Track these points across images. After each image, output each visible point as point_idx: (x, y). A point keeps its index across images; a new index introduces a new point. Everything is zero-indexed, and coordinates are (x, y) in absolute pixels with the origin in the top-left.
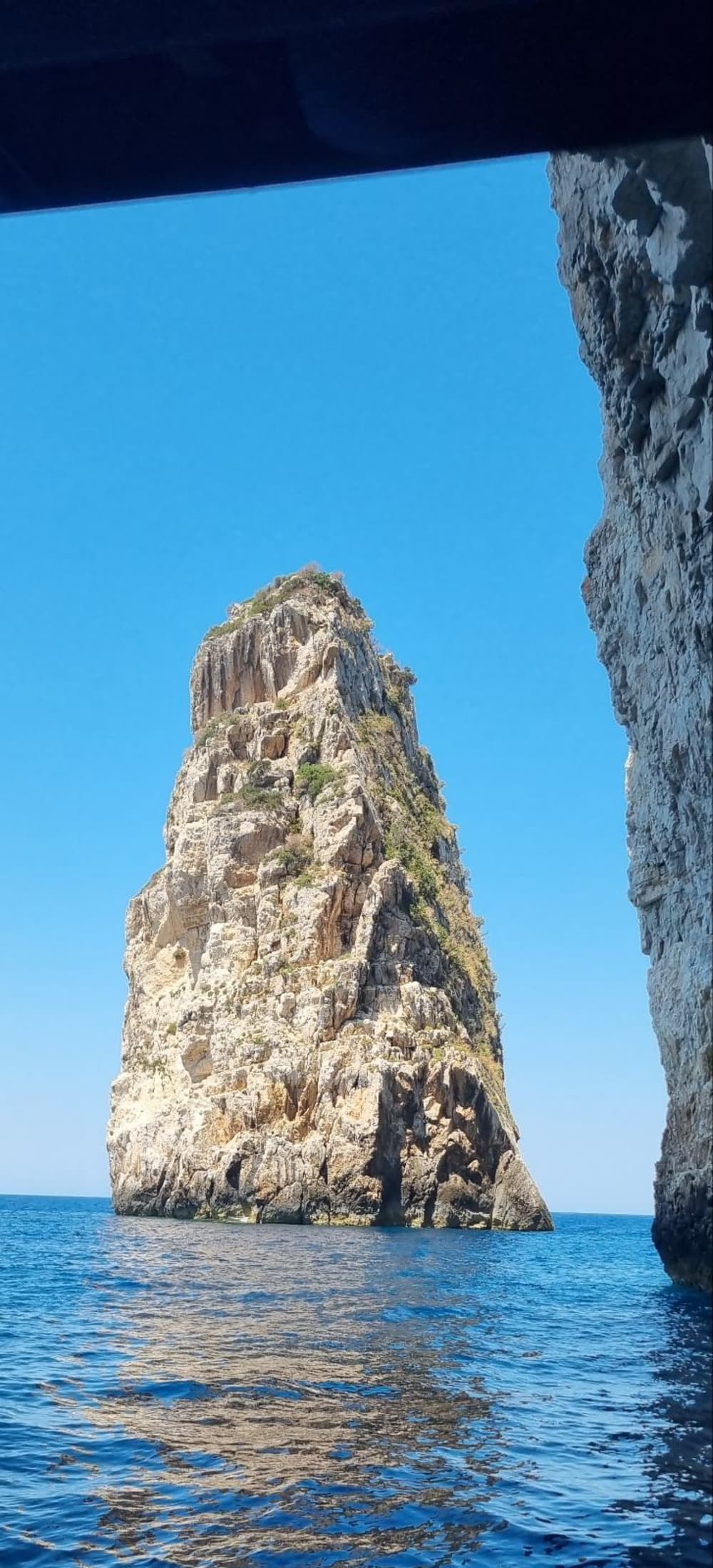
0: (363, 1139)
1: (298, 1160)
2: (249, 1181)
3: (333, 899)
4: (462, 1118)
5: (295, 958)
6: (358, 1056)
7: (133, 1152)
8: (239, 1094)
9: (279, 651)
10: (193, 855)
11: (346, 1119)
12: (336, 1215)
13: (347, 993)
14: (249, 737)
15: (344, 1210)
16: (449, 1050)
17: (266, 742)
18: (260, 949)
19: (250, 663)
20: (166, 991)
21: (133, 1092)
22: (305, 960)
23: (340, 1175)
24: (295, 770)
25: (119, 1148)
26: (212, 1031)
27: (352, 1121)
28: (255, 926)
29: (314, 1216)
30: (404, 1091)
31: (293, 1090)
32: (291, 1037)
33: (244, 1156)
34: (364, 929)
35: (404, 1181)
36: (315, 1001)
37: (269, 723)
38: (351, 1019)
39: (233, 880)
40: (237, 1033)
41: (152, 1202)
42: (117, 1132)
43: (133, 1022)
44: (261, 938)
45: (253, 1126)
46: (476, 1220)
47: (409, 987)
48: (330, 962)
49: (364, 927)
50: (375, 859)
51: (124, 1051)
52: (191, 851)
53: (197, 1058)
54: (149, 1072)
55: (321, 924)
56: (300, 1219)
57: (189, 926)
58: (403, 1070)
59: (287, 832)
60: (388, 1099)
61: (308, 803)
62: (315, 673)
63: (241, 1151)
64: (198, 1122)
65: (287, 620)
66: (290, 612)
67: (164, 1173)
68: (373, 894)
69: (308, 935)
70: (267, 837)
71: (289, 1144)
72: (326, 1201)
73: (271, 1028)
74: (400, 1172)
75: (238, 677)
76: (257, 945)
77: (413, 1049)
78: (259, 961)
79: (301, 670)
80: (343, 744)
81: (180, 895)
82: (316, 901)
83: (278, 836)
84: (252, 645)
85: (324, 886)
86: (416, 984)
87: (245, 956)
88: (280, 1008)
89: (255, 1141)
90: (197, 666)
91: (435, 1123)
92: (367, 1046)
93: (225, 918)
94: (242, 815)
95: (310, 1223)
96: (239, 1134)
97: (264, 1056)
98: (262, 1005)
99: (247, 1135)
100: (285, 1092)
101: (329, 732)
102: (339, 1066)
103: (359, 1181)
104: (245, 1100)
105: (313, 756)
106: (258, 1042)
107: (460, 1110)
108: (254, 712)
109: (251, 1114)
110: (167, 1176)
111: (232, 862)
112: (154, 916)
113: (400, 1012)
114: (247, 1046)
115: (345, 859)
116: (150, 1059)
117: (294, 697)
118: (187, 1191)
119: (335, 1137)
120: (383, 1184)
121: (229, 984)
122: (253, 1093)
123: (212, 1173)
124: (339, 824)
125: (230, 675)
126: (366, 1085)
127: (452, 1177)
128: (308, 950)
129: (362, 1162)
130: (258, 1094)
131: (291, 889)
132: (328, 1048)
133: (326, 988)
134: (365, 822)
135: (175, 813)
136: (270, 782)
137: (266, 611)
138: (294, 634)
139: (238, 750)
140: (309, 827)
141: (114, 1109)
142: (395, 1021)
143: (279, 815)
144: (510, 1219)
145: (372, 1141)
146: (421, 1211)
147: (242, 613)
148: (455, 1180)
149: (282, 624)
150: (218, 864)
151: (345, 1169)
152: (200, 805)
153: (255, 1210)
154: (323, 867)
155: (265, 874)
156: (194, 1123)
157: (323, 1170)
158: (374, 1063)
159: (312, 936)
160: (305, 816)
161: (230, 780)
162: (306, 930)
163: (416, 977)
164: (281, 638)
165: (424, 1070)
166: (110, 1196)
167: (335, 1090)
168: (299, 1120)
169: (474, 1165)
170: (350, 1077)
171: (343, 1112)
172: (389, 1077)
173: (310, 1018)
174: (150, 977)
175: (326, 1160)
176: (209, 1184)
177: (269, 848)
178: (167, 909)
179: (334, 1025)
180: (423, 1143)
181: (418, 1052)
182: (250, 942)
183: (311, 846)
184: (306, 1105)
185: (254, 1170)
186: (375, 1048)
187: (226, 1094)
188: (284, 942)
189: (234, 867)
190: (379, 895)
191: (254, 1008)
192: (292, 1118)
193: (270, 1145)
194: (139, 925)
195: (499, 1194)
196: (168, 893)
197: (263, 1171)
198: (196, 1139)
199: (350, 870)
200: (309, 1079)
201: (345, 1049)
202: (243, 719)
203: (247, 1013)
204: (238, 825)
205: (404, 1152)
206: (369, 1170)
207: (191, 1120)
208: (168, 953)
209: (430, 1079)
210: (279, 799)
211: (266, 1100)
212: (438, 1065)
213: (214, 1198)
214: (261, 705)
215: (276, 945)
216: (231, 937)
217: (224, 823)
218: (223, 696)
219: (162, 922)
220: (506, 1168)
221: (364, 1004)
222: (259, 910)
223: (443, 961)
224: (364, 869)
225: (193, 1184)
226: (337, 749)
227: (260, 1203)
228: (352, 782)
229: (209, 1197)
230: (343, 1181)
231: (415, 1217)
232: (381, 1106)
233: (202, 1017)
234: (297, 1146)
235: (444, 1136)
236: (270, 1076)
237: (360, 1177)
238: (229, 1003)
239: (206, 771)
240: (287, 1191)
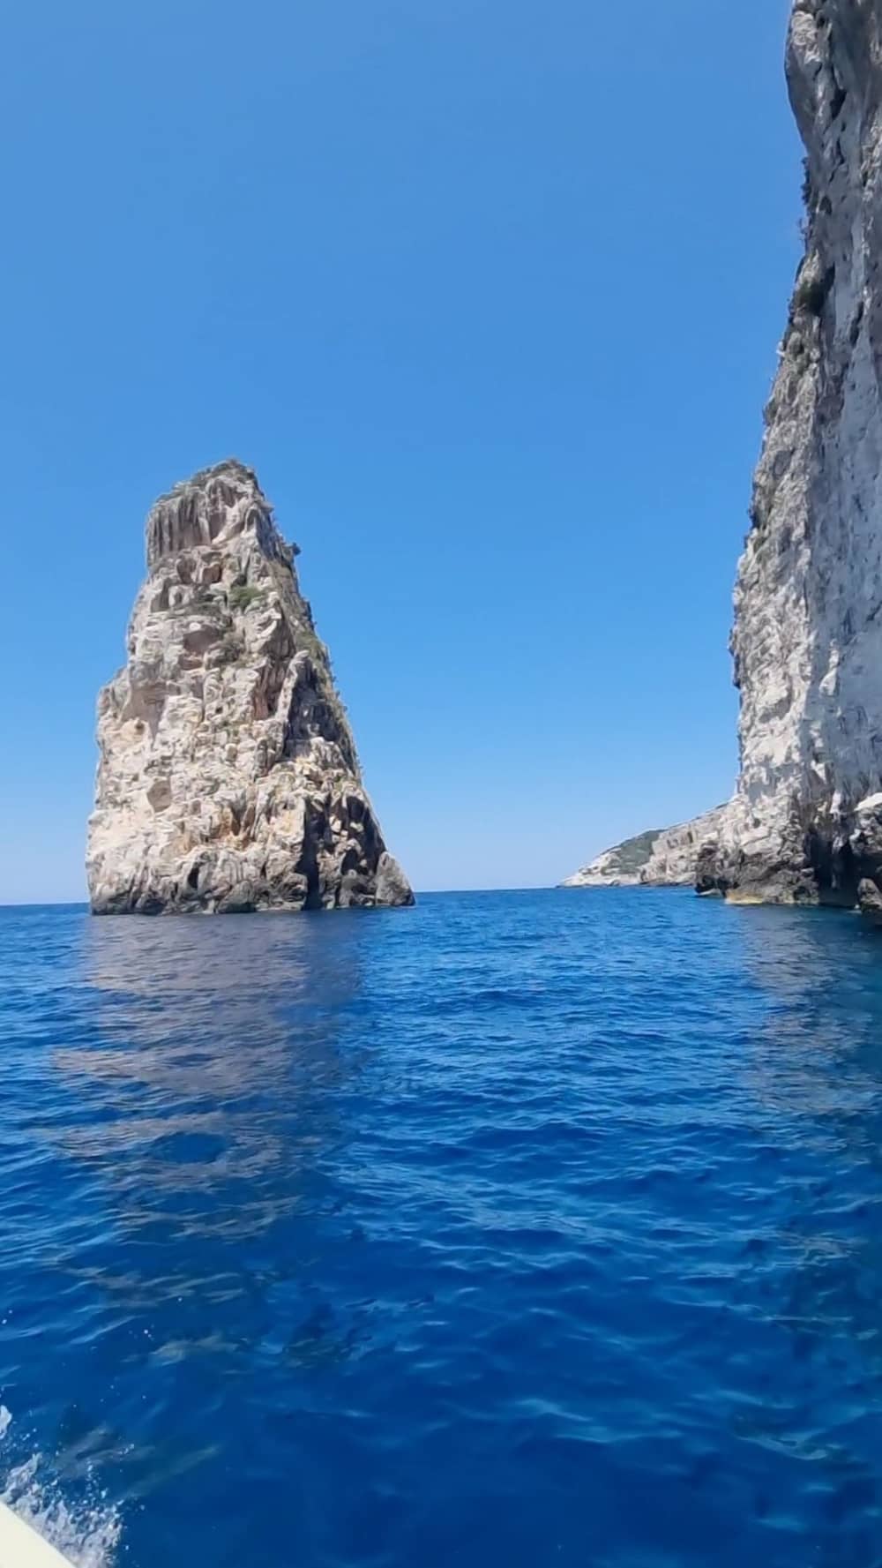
0: (293, 846)
1: (245, 864)
2: (206, 882)
3: (262, 676)
4: (354, 830)
5: (234, 719)
6: (286, 786)
7: (107, 867)
8: (195, 818)
9: (212, 511)
10: (151, 650)
11: (279, 832)
12: (274, 904)
13: (276, 742)
14: (193, 569)
15: (280, 899)
16: (345, 784)
17: (206, 571)
18: (207, 713)
19: (191, 520)
20: (130, 751)
21: (106, 823)
22: (243, 721)
23: (276, 874)
24: (228, 591)
25: (96, 865)
26: (171, 773)
27: (282, 833)
28: (202, 697)
29: (258, 906)
30: (317, 812)
31: (237, 813)
32: (233, 775)
33: (202, 864)
34: (284, 699)
35: (321, 876)
36: (252, 749)
37: (208, 558)
38: (278, 762)
39: (184, 664)
40: (192, 774)
41: (124, 903)
42: (94, 853)
43: (104, 775)
44: (207, 707)
45: (207, 840)
46: (366, 900)
47: (317, 740)
48: (260, 722)
49: (286, 696)
50: (289, 652)
51: (97, 797)
52: (149, 647)
53: (159, 795)
54: (118, 809)
55: (254, 694)
56: (247, 908)
57: (148, 702)
58: (316, 797)
59: (224, 632)
60: (309, 818)
61: (239, 613)
62: (240, 528)
63: (199, 860)
64: (163, 841)
65: (219, 490)
66: (221, 484)
67: (133, 881)
68: (291, 673)
69: (244, 702)
70: (210, 635)
71: (237, 852)
72: (266, 893)
73: (218, 769)
74: (318, 869)
75: (182, 529)
76: (204, 712)
77: (321, 783)
78: (206, 722)
79: (229, 525)
80: (263, 573)
81: (141, 679)
82: (250, 678)
83: (219, 634)
84: (193, 508)
85: (257, 667)
86: (321, 739)
87: (195, 719)
88: (224, 755)
89: (210, 852)
90: (150, 521)
91: (338, 834)
92: (293, 779)
93: (179, 691)
94: (191, 618)
95: (255, 910)
96: (196, 848)
97: (215, 788)
98: (211, 753)
99: (202, 848)
100: (231, 815)
101: (253, 564)
102: (272, 794)
103: (291, 877)
104: (201, 822)
105: (242, 581)
106: (209, 779)
107: (353, 825)
108: (196, 553)
109: (206, 833)
110: (136, 883)
111: (184, 651)
112: (119, 699)
113: (312, 757)
114: (201, 783)
115: (267, 649)
116: (119, 799)
117: (224, 543)
118: (155, 893)
119: (270, 846)
120: (308, 879)
121: (183, 740)
122: (207, 816)
123: (175, 878)
124: (265, 625)
125: (176, 527)
126: (293, 807)
127: (351, 871)
128: (245, 713)
129: (293, 863)
130: (211, 818)
131: (229, 671)
132: (262, 782)
133: (260, 739)
134: (283, 625)
135: (135, 625)
136: (210, 598)
137: (202, 485)
138: (223, 500)
139: (184, 578)
140: (241, 628)
141: (90, 837)
142: (309, 763)
143: (219, 619)
144: (389, 898)
145: (299, 847)
146: (332, 897)
147: (185, 485)
148: (352, 874)
149: (215, 492)
150: (173, 653)
151: (280, 869)
152: (157, 614)
153: (212, 904)
154: (255, 656)
155: (209, 660)
156: (159, 841)
157: (263, 871)
158: (298, 791)
159: (248, 703)
160: (238, 621)
161: (179, 598)
162: (243, 698)
163: (321, 734)
164: (214, 502)
165: (329, 798)
166: (88, 900)
167: (269, 812)
168: (241, 836)
169: (363, 863)
170: (281, 802)
171: (276, 828)
172: (308, 801)
173: (248, 761)
174: (117, 742)
175: (265, 863)
176: (173, 886)
177: (213, 642)
178: (130, 693)
179: (266, 765)
180: (331, 848)
181: (325, 785)
182: (198, 710)
183: (243, 641)
184: (247, 824)
185: (210, 874)
186: (298, 782)
187: (184, 819)
188: (225, 708)
189: (186, 655)
190: (296, 675)
191: (205, 755)
192: (236, 833)
193: (222, 855)
194: (107, 707)
195: (380, 881)
196: (131, 682)
197: (218, 874)
198: (161, 853)
199: (272, 658)
200: (249, 806)
201: (276, 782)
202: (187, 557)
203: (199, 759)
204: (188, 624)
205: (319, 855)
206: (298, 869)
207: (157, 838)
208: (131, 724)
209: (333, 804)
210: (218, 610)
211: (217, 821)
212: (339, 793)
213: (177, 897)
214: (201, 548)
215: (219, 710)
216: (184, 706)
217: (178, 624)
218: (171, 543)
219: (126, 703)
220: (384, 863)
221: (287, 753)
222: (206, 685)
223: (336, 724)
224: (282, 658)
225: (160, 887)
226: (260, 576)
227: (218, 898)
228: (273, 596)
229: (173, 897)
230: (278, 879)
231: (329, 901)
232: (305, 822)
233: (163, 764)
234: (242, 854)
235: (346, 843)
236: (220, 804)
237: (291, 874)
238: (185, 752)
239: (160, 590)
240: (238, 888)
